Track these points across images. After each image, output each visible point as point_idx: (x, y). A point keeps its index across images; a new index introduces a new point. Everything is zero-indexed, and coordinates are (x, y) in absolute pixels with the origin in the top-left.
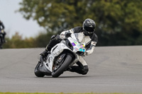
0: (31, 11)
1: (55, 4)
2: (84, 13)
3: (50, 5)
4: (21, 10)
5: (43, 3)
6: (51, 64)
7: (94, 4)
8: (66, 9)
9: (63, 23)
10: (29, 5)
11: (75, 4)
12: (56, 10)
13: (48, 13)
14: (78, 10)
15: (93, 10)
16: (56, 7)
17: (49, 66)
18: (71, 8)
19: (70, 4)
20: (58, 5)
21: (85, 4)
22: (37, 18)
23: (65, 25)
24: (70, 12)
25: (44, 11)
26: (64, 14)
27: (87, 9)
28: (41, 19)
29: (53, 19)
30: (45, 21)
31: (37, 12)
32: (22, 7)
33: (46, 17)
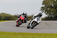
0: (44, 10)
3: (49, 9)
4: (41, 10)
5: (47, 8)
8: (53, 10)
9: (52, 14)
10: (43, 8)
11: (56, 9)
18: (55, 10)
19: (54, 9)
20: (51, 9)
22: (45, 12)
23: (53, 14)
24: (54, 11)
25: (47, 10)
26: (52, 11)
29: (50, 13)
30: (47, 13)
31: (45, 11)
32: (41, 9)
33: (48, 12)
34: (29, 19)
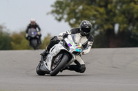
0: (62, 13)
1: (86, 7)
2: (115, 15)
3: (81, 7)
4: (53, 12)
5: (74, 6)
6: (50, 63)
7: (124, 6)
8: (97, 11)
9: (94, 25)
11: (106, 6)
12: (87, 12)
13: (78, 15)
14: (108, 12)
15: (123, 13)
16: (87, 9)
17: (48, 65)
18: (102, 10)
19: (101, 6)
20: (89, 7)
21: (115, 7)
22: (68, 20)
24: (101, 14)
25: (76, 13)
26: (94, 16)
27: (117, 11)
28: (73, 21)
30: (76, 22)
31: (68, 14)
32: (54, 9)
34: (12, 43)
